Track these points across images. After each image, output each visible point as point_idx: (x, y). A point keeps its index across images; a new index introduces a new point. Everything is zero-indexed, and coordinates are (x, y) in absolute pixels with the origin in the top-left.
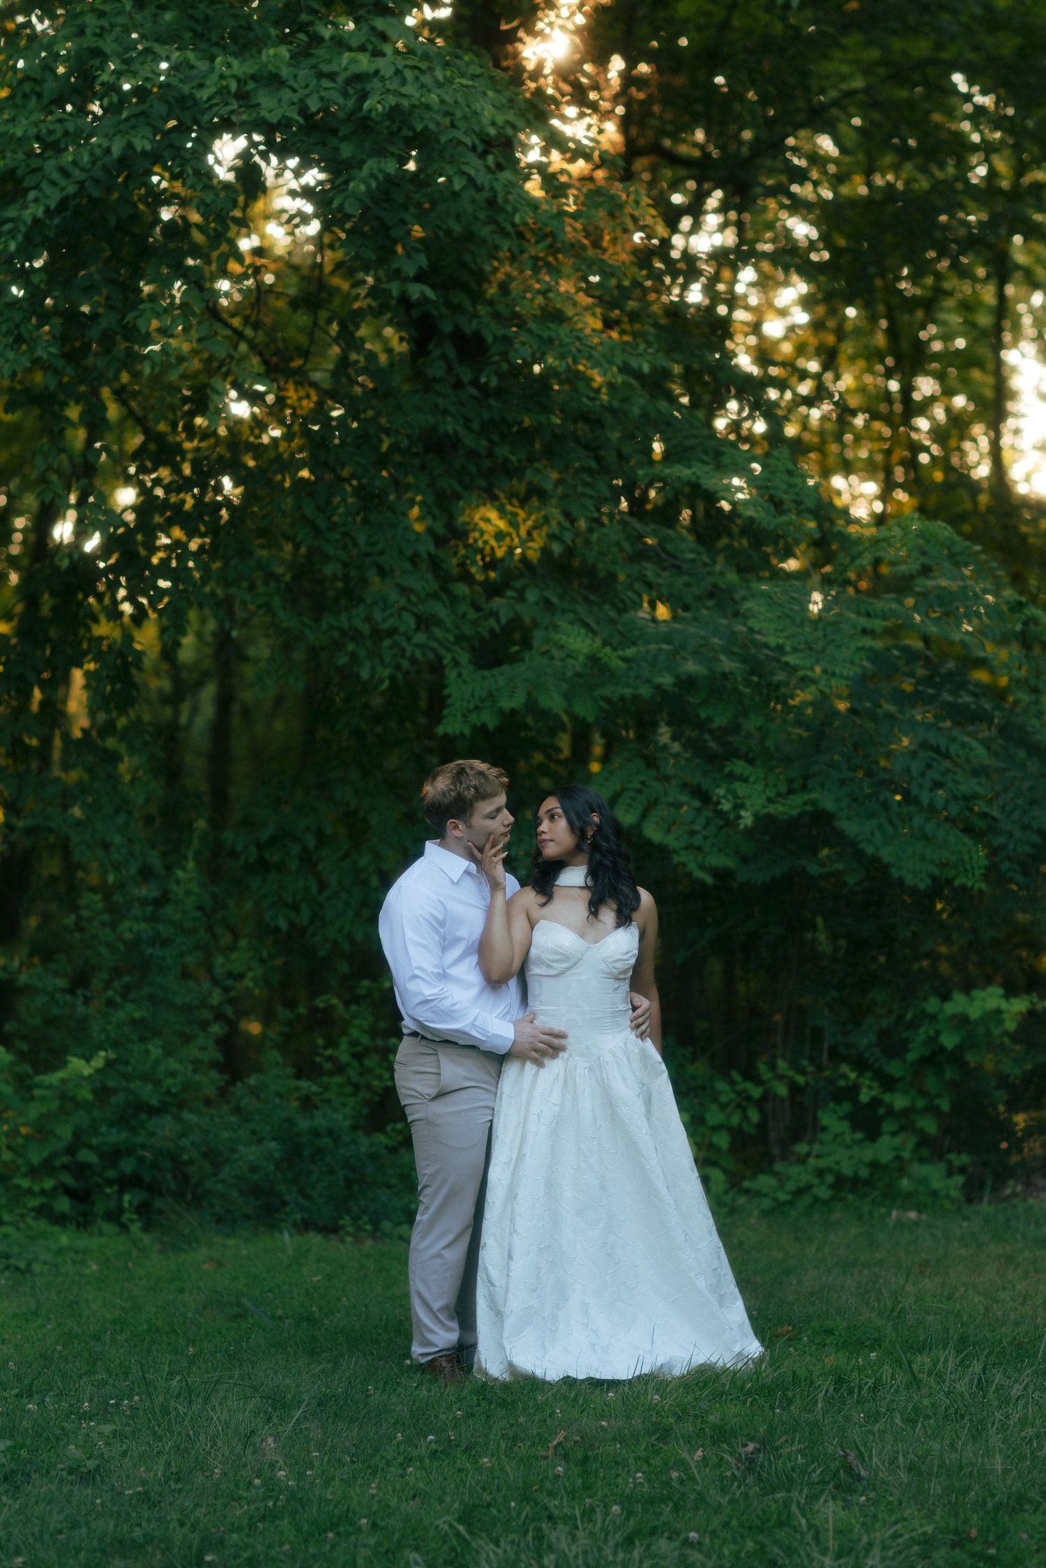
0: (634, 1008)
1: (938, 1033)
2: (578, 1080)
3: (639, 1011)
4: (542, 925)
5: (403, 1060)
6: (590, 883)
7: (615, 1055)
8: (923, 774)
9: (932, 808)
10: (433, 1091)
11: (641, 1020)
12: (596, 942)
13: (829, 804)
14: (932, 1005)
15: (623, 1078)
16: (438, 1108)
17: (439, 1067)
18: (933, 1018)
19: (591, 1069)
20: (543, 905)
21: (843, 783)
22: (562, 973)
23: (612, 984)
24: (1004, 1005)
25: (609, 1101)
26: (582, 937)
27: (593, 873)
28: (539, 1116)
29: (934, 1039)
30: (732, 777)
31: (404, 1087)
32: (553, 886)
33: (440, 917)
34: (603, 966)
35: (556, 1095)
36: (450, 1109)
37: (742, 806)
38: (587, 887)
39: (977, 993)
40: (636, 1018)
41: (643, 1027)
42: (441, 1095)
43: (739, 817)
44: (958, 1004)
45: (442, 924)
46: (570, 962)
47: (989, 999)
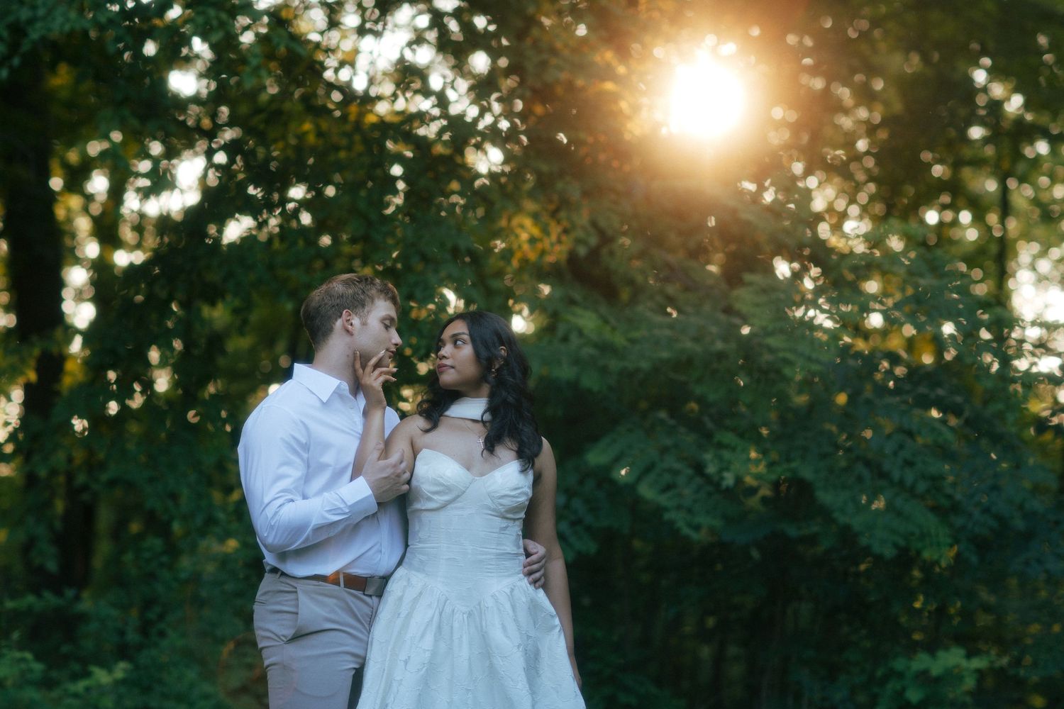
0: (528, 555)
1: (904, 689)
2: (456, 625)
3: (534, 558)
4: (424, 454)
5: (263, 598)
6: (487, 417)
7: (497, 601)
8: (895, 454)
9: (901, 483)
10: (290, 632)
11: (535, 567)
12: (482, 475)
13: (807, 473)
14: (899, 664)
15: (504, 628)
16: (293, 651)
17: (297, 606)
18: (900, 675)
19: (470, 614)
20: (427, 431)
21: (824, 456)
22: (443, 507)
23: (499, 522)
24: (964, 663)
25: (486, 650)
26: (468, 469)
27: (492, 409)
28: (406, 662)
29: (900, 694)
30: (720, 446)
31: (261, 628)
32: (441, 415)
33: (303, 440)
34: (489, 502)
35: (429, 638)
36: (309, 653)
37: (727, 469)
38: (483, 422)
39: (941, 654)
40: (530, 564)
41: (537, 575)
42: (298, 637)
43: (722, 478)
44: (922, 661)
45: (306, 447)
46: (455, 495)
47: (952, 658)
